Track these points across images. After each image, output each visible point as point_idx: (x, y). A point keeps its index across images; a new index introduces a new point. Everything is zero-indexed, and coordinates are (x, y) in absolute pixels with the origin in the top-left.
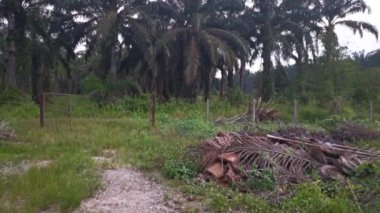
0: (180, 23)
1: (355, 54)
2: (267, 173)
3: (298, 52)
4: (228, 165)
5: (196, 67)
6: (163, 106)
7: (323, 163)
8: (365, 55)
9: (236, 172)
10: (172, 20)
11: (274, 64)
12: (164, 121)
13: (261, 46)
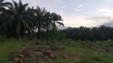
0: (15, 17)
1: (60, 30)
2: (31, 59)
3: (47, 28)
4: (20, 58)
5: (20, 29)
6: (7, 40)
7: (46, 56)
8: (62, 30)
9: (23, 59)
10: (13, 16)
11: (41, 30)
12: (6, 44)
13: (38, 25)
